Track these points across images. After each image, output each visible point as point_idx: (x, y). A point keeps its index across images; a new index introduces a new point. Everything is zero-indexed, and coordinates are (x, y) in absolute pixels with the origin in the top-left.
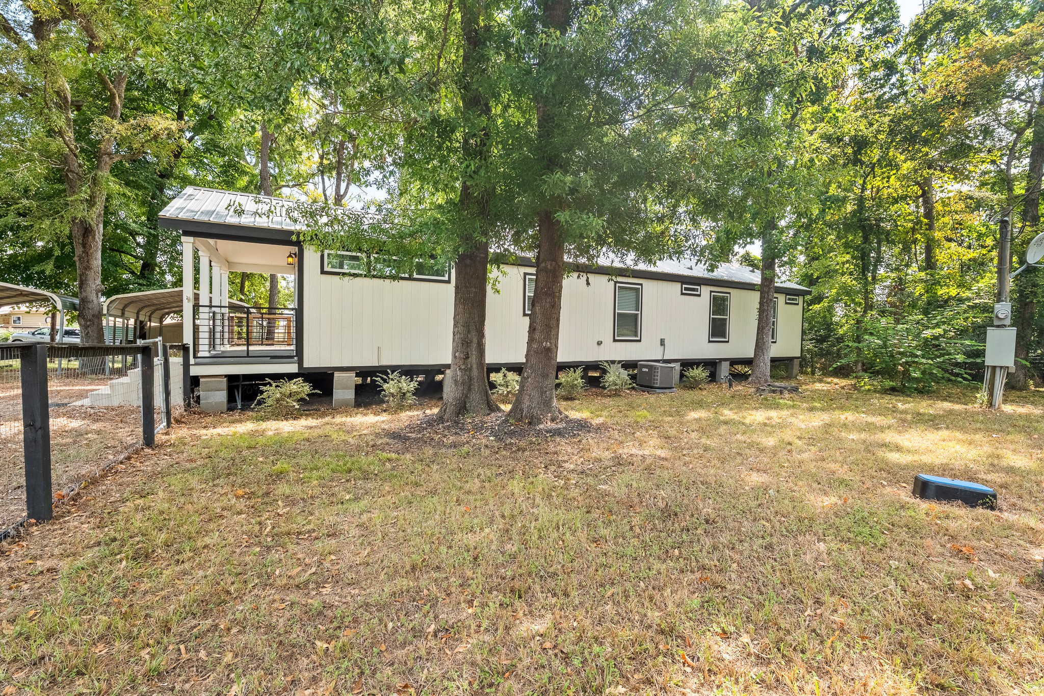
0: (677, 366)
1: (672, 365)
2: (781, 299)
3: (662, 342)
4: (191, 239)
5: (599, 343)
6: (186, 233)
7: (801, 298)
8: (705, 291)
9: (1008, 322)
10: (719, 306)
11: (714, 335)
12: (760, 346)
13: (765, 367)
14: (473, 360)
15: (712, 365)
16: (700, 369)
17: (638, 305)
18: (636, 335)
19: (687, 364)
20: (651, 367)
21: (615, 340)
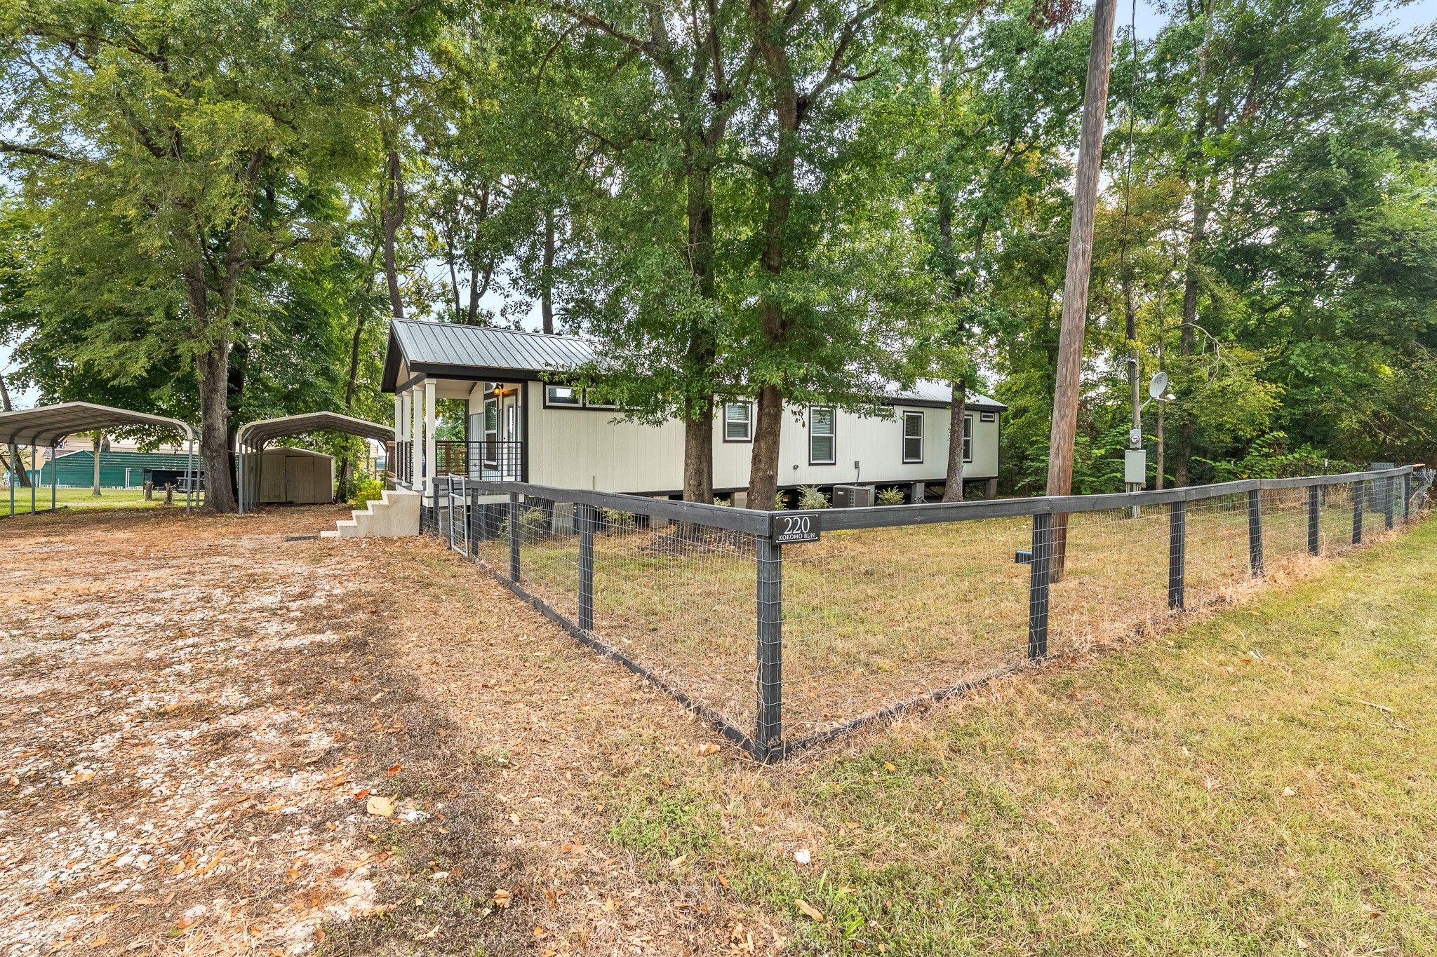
0: (872, 489)
1: (867, 488)
2: (976, 417)
3: (857, 465)
4: (434, 381)
5: (796, 468)
6: (430, 376)
7: (996, 416)
8: (899, 411)
9: (1139, 445)
10: (913, 425)
11: (908, 456)
12: (952, 467)
13: (956, 487)
14: (705, 486)
15: (906, 487)
16: (895, 491)
17: (832, 429)
18: (830, 458)
19: (882, 486)
20: (846, 490)
21: (810, 464)
